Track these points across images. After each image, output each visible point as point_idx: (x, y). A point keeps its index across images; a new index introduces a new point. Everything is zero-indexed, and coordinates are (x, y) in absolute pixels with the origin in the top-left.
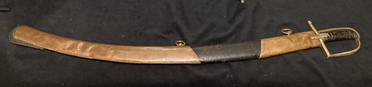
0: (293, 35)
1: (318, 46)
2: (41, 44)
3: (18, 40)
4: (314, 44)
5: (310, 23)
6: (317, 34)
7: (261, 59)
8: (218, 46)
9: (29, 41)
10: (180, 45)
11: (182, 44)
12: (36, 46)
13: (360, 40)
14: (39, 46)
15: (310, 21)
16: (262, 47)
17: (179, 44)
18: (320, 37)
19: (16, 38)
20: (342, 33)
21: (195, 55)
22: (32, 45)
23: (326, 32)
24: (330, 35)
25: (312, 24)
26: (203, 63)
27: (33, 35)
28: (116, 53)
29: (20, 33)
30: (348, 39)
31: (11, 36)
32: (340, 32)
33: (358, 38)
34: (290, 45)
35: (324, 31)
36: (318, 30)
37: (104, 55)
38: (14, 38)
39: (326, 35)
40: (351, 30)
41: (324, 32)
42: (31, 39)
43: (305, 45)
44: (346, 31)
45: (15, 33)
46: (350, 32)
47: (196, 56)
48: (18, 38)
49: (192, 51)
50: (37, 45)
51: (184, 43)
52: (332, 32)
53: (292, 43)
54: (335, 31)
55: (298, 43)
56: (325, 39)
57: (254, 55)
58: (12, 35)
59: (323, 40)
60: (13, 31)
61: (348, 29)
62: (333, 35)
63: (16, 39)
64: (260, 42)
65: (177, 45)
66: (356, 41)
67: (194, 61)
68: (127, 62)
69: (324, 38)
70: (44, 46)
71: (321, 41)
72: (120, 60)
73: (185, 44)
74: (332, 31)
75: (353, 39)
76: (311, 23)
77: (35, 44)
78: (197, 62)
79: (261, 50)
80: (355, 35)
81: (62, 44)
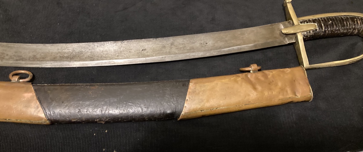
0: (259, 72)
1: (307, 100)
4: (299, 97)
5: (287, 2)
6: (296, 23)
7: (182, 121)
11: (21, 78)
16: (187, 97)
18: (299, 31)
20: (345, 23)
23: (314, 21)
24: (321, 26)
25: (291, 2)
26: (55, 123)
30: (351, 35)
32: (341, 20)
34: (249, 95)
35: (311, 17)
36: (298, 15)
39: (312, 27)
41: (309, 21)
43: (281, 97)
44: (353, 19)
46: (359, 22)
47: (40, 108)
49: (32, 97)
52: (326, 20)
53: (253, 91)
54: (329, 19)
55: (266, 93)
56: (309, 34)
57: (168, 112)
59: (304, 35)
61: (358, 17)
62: (326, 26)
69: (306, 31)
71: (300, 38)
73: (27, 79)
74: (327, 18)
78: (40, 122)
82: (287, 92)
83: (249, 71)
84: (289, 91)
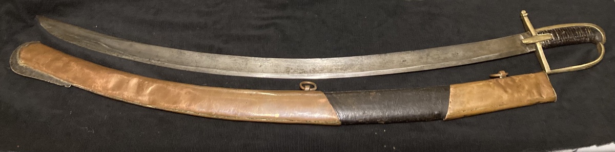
0: (508, 78)
1: (552, 101)
2: (65, 77)
3: (26, 68)
4: (545, 98)
5: (524, 15)
6: (534, 34)
7: (448, 120)
8: (373, 93)
9: (45, 72)
10: (307, 88)
11: (310, 88)
12: (57, 81)
13: (604, 45)
14: (62, 80)
15: (525, 12)
16: (450, 100)
17: (305, 87)
18: (537, 41)
19: (22, 65)
20: (577, 32)
21: (331, 110)
22: (51, 78)
23: (549, 32)
24: (555, 36)
25: (527, 16)
26: (345, 123)
27: (52, 61)
28: (194, 99)
29: (29, 56)
30: (585, 42)
31: (14, 62)
32: (573, 30)
33: (601, 41)
34: (502, 97)
35: (546, 29)
36: (535, 28)
37: (175, 103)
38: (18, 64)
39: (548, 37)
40: (592, 29)
41: (545, 32)
42: (48, 66)
43: (529, 98)
44: (583, 28)
45: (21, 55)
46: (589, 31)
47: (333, 111)
48: (25, 65)
49: (326, 102)
50: (59, 79)
51: (315, 86)
52: (560, 31)
53: (505, 94)
54: (562, 29)
55: (516, 95)
56: (547, 43)
57: (436, 113)
58: (16, 59)
59: (543, 44)
60: (16, 52)
61: (588, 27)
62: (561, 36)
63: (22, 67)
64: (448, 90)
65: (303, 88)
66: (598, 45)
67: (330, 119)
68: (213, 117)
69: (544, 41)
70: (71, 82)
71: (539, 46)
72: (202, 113)
73: (315, 88)
75: (594, 43)
76: (527, 14)
77: (56, 78)
78: (334, 122)
79: (449, 106)
80: (599, 36)
81: (101, 80)
82: (533, 94)
83: (499, 77)
84: (535, 94)
